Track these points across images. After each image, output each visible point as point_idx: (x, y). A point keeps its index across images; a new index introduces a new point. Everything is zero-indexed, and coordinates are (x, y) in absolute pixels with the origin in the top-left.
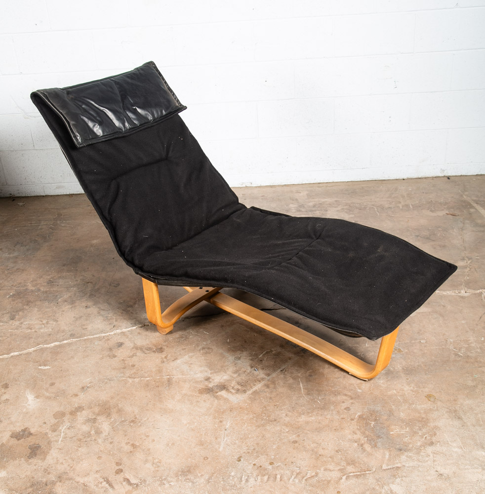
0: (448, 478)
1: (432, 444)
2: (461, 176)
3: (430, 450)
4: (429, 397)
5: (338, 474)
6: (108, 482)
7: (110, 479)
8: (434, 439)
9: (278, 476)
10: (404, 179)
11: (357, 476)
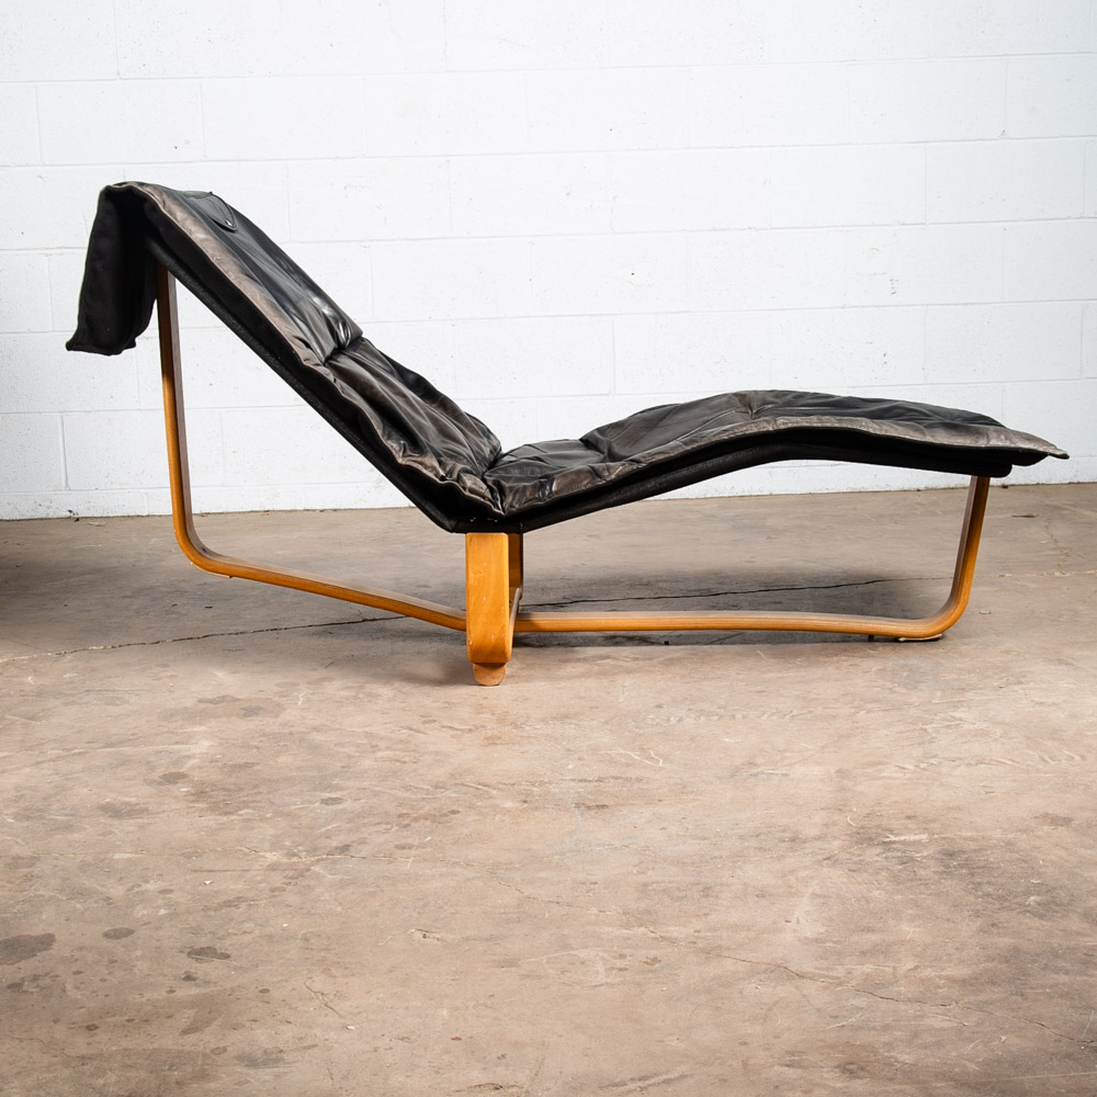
0: (1054, 704)
1: (1020, 683)
2: (1038, 484)
3: (1017, 687)
4: (1007, 652)
5: (852, 711)
6: (411, 729)
7: (414, 727)
8: (1023, 680)
9: (739, 716)
10: (918, 490)
11: (887, 710)
